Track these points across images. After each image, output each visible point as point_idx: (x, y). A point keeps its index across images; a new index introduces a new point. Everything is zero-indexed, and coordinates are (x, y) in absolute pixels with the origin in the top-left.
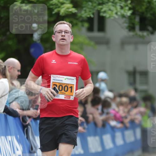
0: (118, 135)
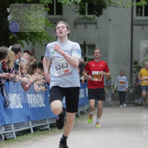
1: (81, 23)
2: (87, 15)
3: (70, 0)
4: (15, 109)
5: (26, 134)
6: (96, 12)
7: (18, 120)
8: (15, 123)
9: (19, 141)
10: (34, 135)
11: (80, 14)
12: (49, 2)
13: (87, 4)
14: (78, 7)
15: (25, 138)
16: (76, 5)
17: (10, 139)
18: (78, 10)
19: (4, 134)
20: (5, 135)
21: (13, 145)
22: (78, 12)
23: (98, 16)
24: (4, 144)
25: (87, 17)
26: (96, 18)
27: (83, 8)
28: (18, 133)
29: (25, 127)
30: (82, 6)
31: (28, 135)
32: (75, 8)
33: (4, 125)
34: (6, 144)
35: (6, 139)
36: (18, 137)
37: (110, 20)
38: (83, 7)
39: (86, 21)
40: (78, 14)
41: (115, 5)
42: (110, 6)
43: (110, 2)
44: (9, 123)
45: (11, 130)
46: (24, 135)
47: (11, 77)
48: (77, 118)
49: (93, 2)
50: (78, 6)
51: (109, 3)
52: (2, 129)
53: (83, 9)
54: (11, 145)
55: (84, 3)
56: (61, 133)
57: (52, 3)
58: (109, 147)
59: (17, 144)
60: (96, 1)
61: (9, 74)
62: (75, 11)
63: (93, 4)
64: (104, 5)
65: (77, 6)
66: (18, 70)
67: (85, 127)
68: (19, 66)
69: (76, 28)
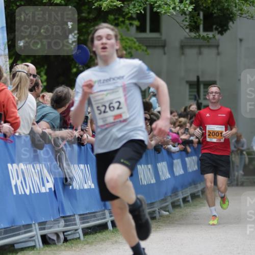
0: (177, 162)
1: (191, 46)
2: (202, 33)
3: (174, 8)
4: (82, 191)
5: (100, 232)
6: (218, 27)
7: (87, 209)
8: (82, 213)
9: (88, 243)
10: (112, 234)
11: (191, 31)
12: (138, 12)
13: (201, 14)
14: (187, 20)
15: (98, 238)
16: (184, 15)
17: (73, 239)
18: (187, 23)
19: (64, 232)
20: (65, 234)
21: (78, 250)
22: (187, 28)
23: (221, 33)
24: (63, 247)
25: (202, 36)
26: (218, 36)
27: (195, 20)
28: (87, 231)
29: (98, 220)
30: (193, 17)
31: (104, 233)
32: (183, 21)
33: (63, 217)
34: (67, 249)
35: (66, 240)
36: (86, 237)
37: (241, 40)
38: (195, 18)
39: (201, 42)
40: (187, 30)
41: (249, 16)
42: (240, 16)
43: (241, 10)
44: (72, 214)
45: (75, 224)
46: (96, 232)
47: (75, 136)
48: (186, 204)
49: (213, 10)
50: (188, 17)
51: (240, 12)
52: (59, 223)
53: (195, 22)
54: (75, 250)
55: (197, 12)
56: (158, 229)
57: (143, 12)
58: (239, 253)
59: (85, 249)
60: (217, 9)
61: (71, 132)
62: (182, 25)
63: (212, 14)
64: (231, 16)
65: (186, 18)
66: (87, 124)
67: (198, 219)
68: (89, 118)
69: (183, 54)
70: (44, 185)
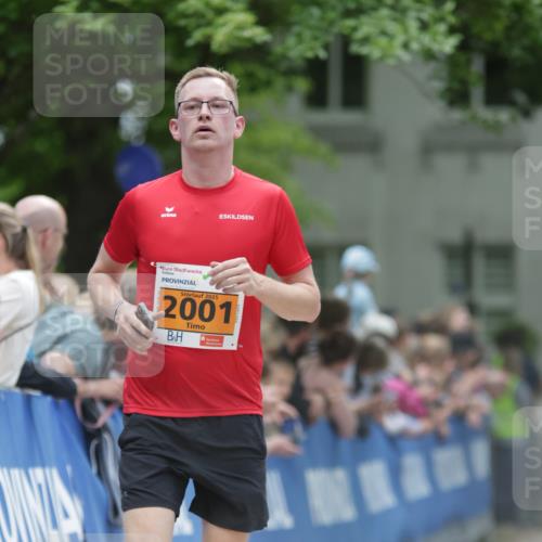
0: (413, 463)
3: (406, 46)
12: (310, 55)
25: (481, 119)
53: (462, 82)
60: (522, 47)
70: (55, 525)
